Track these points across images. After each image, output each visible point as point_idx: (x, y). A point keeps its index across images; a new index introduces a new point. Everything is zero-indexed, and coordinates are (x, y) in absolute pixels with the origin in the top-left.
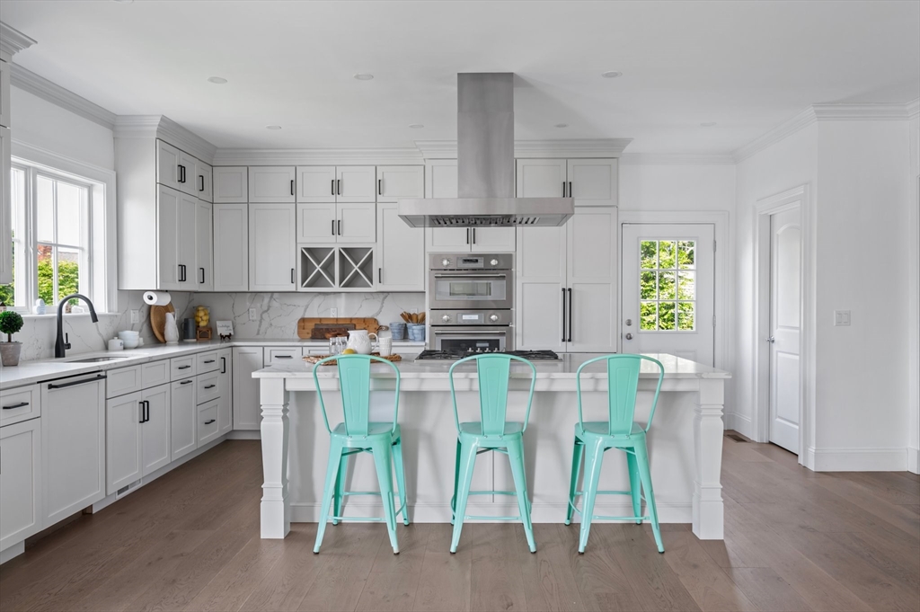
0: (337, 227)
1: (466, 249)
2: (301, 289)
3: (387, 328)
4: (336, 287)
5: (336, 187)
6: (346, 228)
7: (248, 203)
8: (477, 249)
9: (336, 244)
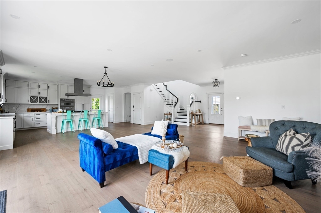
0: (39, 93)
1: (67, 98)
2: (30, 103)
3: (48, 110)
4: (39, 103)
5: (39, 86)
6: (41, 93)
7: (16, 87)
8: (68, 98)
9: (39, 96)
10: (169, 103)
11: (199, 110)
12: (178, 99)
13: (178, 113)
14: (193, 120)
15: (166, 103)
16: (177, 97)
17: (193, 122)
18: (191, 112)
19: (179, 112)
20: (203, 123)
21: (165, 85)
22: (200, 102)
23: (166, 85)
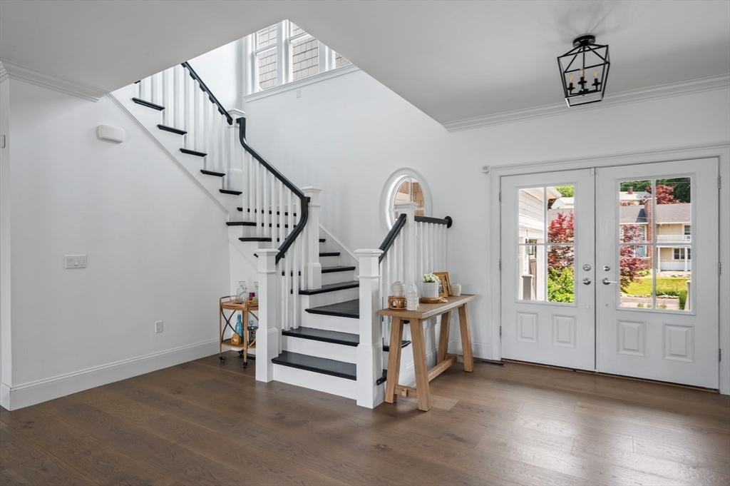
10: (257, 232)
11: (444, 277)
12: (305, 202)
13: (306, 298)
14: (407, 354)
15: (240, 231)
16: (301, 188)
17: (407, 373)
18: (391, 299)
19: (319, 287)
20: (468, 365)
21: (235, 117)
22: (448, 222)
23: (242, 122)
